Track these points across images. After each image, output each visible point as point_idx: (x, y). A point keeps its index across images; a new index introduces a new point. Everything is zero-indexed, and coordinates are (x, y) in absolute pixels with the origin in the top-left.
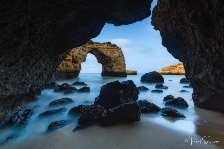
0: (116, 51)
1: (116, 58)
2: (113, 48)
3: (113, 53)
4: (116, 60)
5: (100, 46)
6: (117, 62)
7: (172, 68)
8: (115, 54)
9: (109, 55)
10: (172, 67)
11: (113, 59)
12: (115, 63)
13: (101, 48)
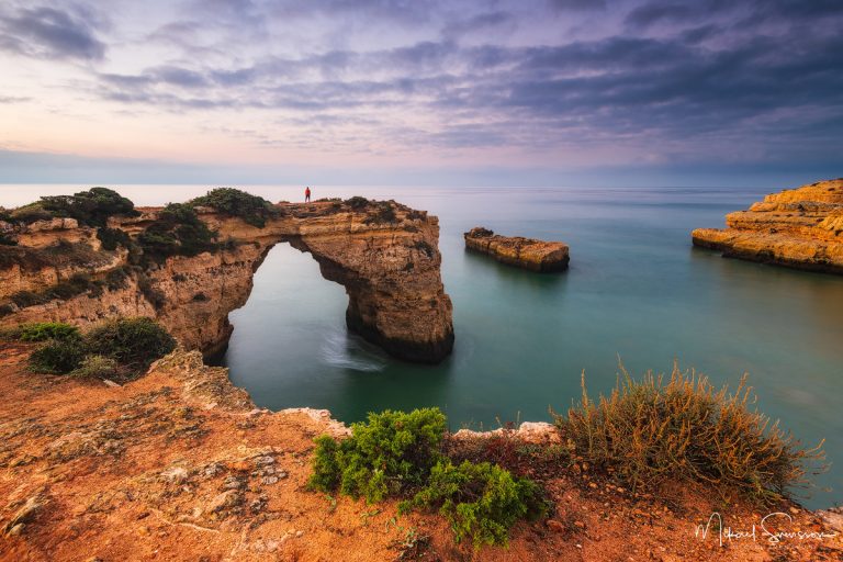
0: (389, 242)
1: (388, 276)
2: (374, 230)
3: (379, 250)
4: (392, 283)
5: (313, 229)
6: (395, 295)
7: (796, 216)
8: (386, 258)
9: (354, 262)
10: (796, 213)
11: (374, 281)
12: (387, 295)
13: (317, 235)
